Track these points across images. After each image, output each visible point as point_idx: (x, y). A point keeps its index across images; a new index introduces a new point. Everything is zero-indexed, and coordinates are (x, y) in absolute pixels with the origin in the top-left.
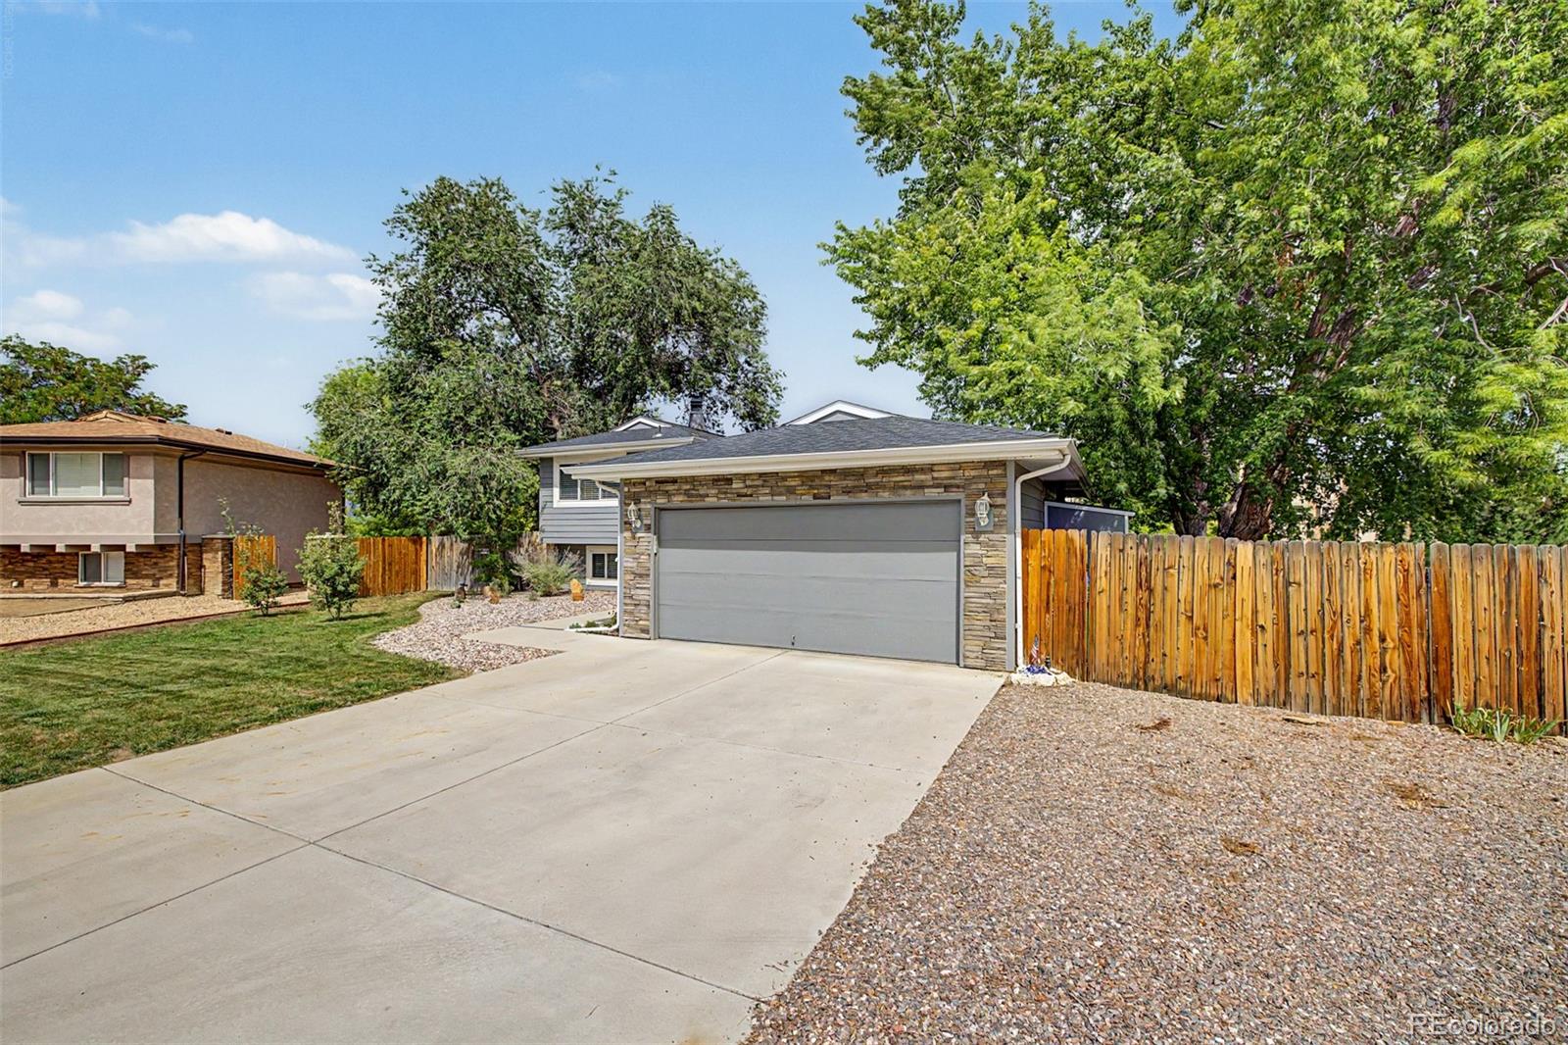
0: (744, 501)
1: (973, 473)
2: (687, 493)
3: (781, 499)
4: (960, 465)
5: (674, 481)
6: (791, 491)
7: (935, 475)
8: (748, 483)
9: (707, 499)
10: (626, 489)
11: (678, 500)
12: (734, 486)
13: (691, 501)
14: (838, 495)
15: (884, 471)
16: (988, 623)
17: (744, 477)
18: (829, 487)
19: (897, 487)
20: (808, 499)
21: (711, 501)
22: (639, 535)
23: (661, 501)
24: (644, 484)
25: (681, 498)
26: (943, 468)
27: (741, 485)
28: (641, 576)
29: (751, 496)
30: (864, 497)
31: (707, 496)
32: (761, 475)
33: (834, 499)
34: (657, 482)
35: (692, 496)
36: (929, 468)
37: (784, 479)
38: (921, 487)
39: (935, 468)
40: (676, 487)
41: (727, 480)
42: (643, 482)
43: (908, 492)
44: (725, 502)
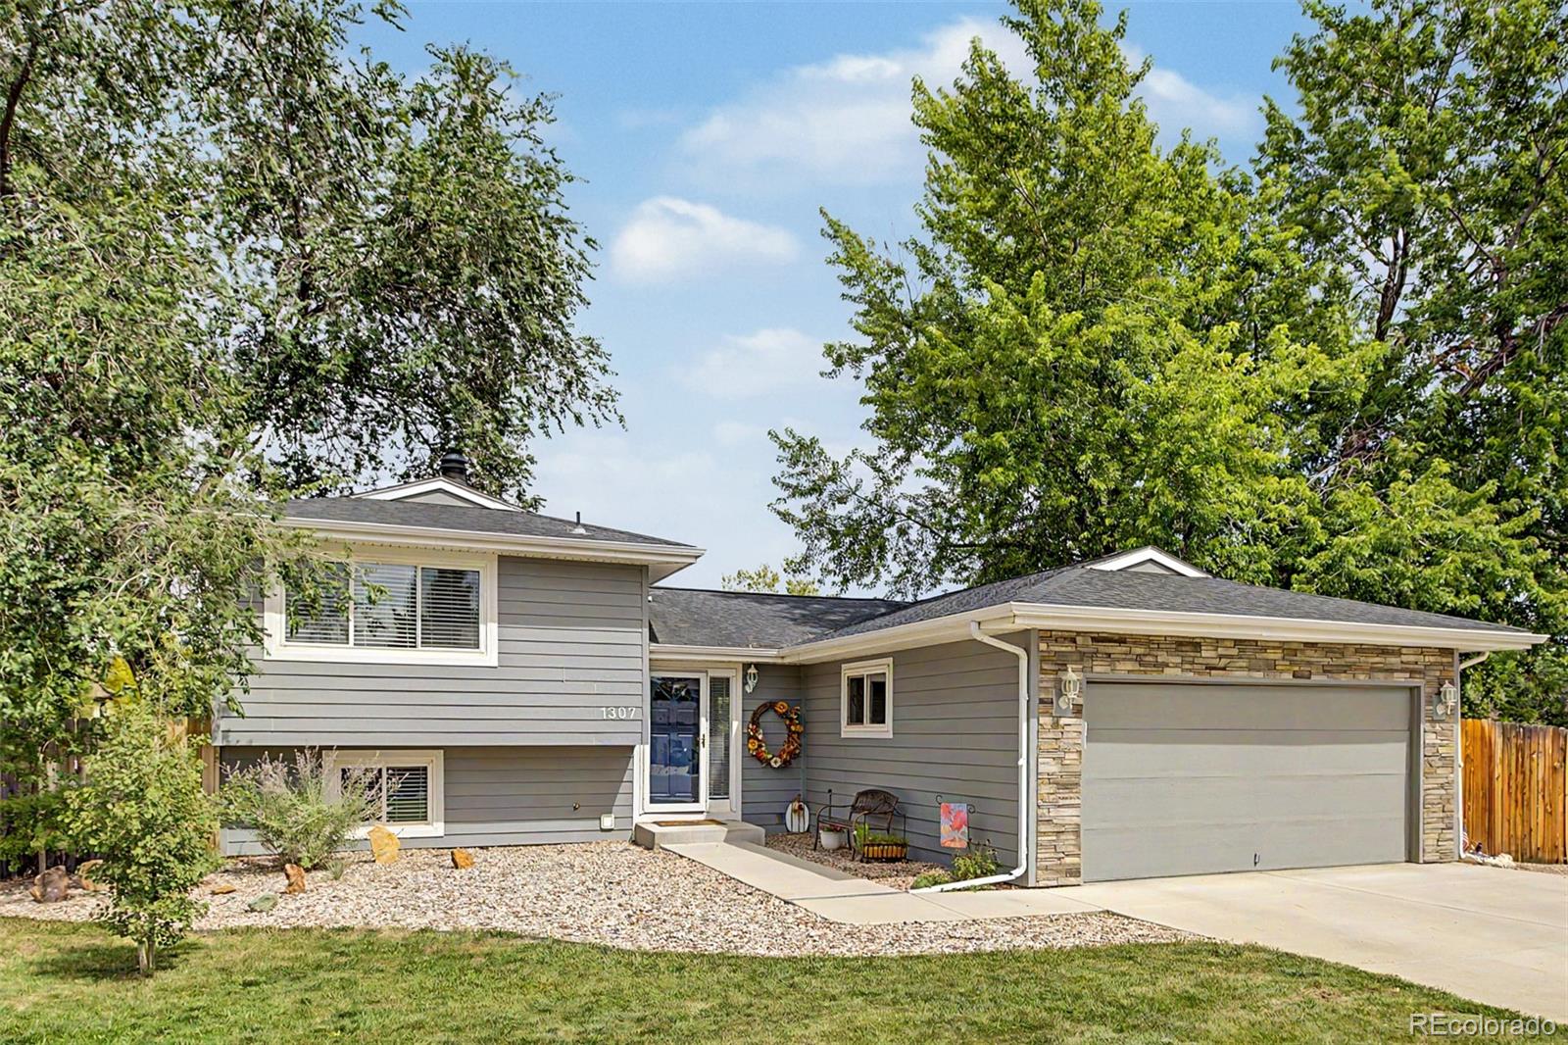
0: (1217, 676)
1: (1432, 659)
2: (1139, 659)
3: (1258, 676)
4: (1422, 650)
5: (1121, 640)
6: (1272, 666)
7: (1404, 658)
8: (1221, 651)
9: (1166, 670)
10: (1043, 646)
11: (1124, 669)
12: (1204, 654)
13: (1145, 672)
14: (1318, 674)
15: (1361, 649)
16: (1441, 815)
17: (1217, 642)
18: (1309, 663)
19: (1373, 669)
20: (1287, 677)
21: (1171, 673)
22: (1063, 721)
23: (1100, 669)
24: (1074, 641)
25: (1129, 666)
26: (1411, 651)
27: (1213, 654)
28: (1065, 786)
29: (1224, 669)
30: (1344, 679)
31: (1167, 665)
32: (1237, 642)
33: (1316, 679)
34: (1094, 639)
35: (1149, 664)
36: (1397, 651)
37: (1264, 649)
38: (1392, 671)
39: (1404, 651)
40: (1124, 649)
41: (1195, 644)
42: (1071, 638)
43: (1381, 675)
44: (1190, 676)
